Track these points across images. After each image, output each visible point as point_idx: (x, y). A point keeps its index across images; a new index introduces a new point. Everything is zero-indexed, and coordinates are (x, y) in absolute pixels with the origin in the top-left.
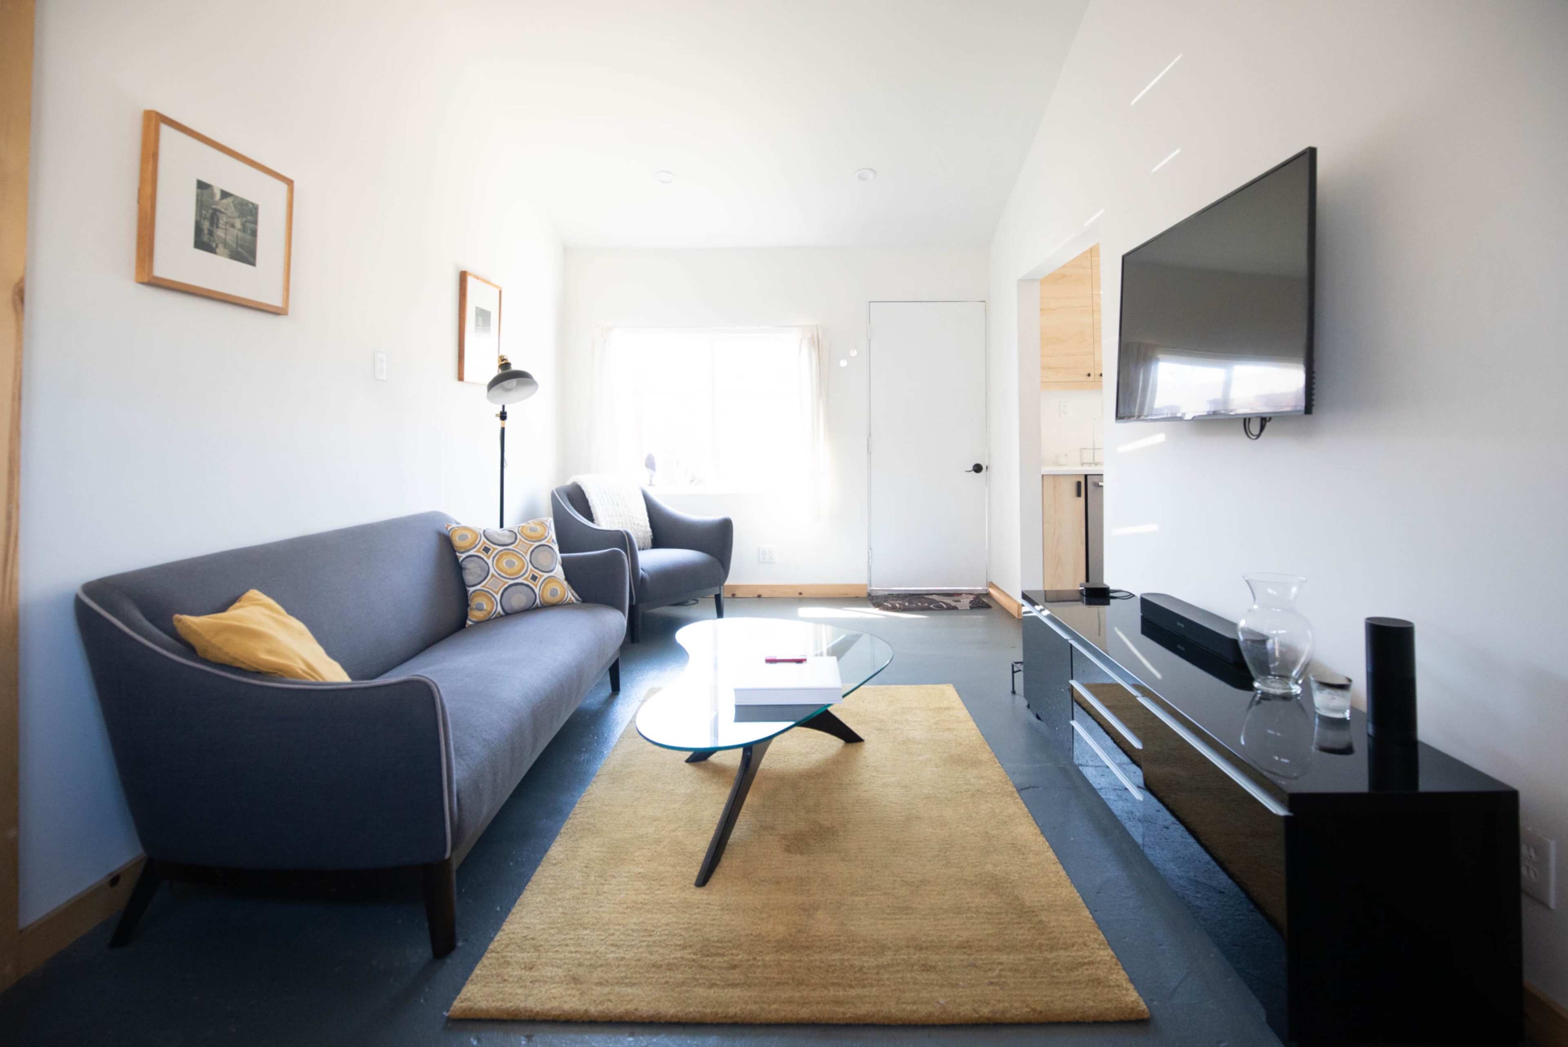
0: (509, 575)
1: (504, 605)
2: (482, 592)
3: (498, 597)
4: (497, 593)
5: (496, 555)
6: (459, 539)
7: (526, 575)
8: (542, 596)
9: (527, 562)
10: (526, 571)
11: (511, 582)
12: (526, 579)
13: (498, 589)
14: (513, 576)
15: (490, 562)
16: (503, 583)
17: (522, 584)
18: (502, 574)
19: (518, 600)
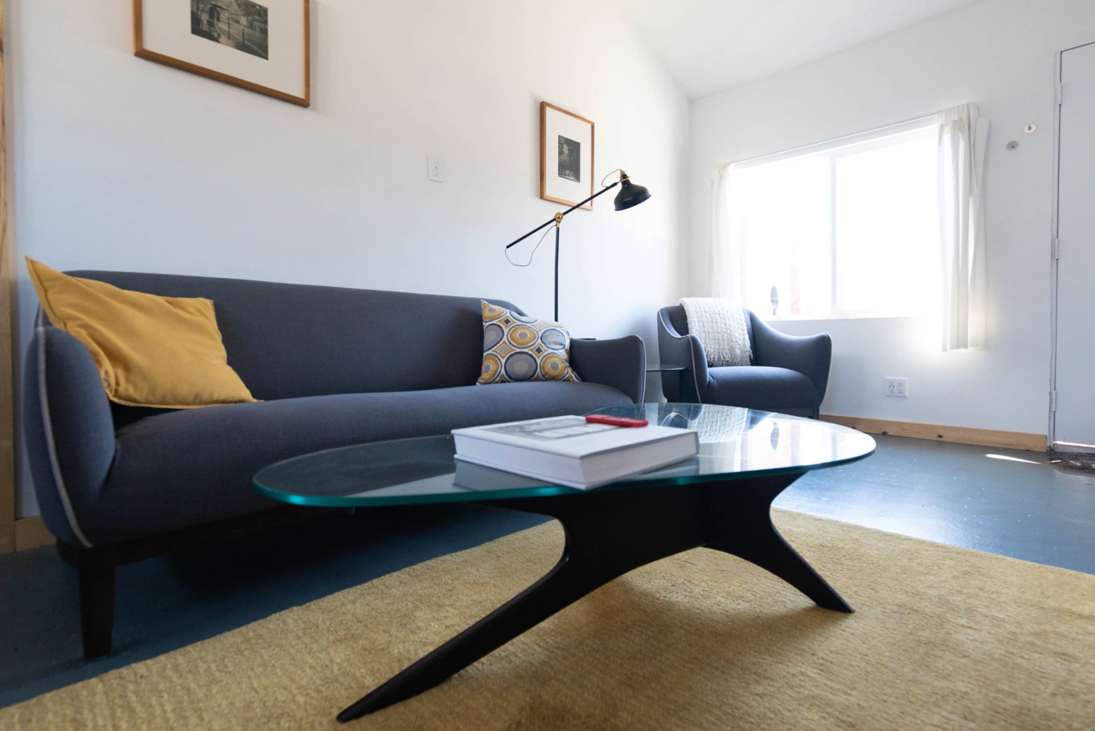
0: (518, 344)
1: (507, 369)
2: (492, 356)
3: (503, 361)
4: (503, 358)
5: (514, 327)
6: (489, 311)
7: (533, 347)
8: (542, 368)
9: (538, 337)
10: (534, 344)
11: (518, 350)
12: (532, 350)
13: (505, 354)
14: (521, 345)
15: (506, 331)
16: (511, 350)
17: (526, 353)
18: (513, 343)
19: (521, 367)
